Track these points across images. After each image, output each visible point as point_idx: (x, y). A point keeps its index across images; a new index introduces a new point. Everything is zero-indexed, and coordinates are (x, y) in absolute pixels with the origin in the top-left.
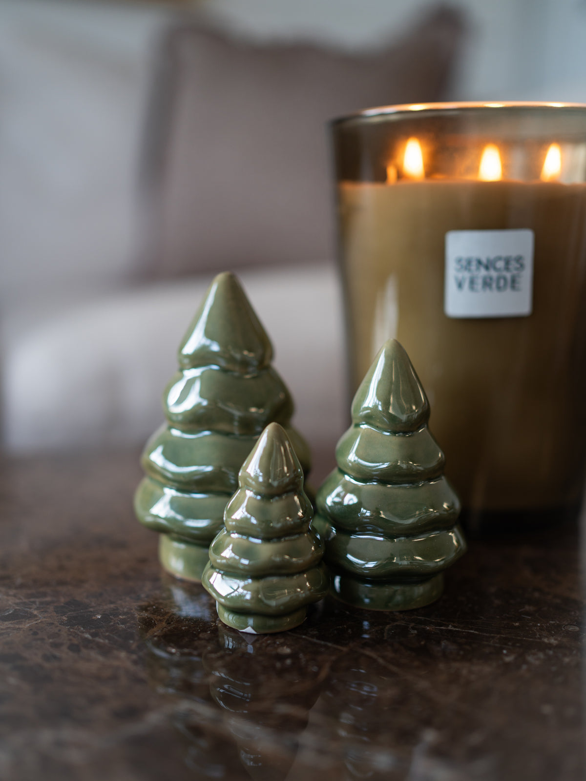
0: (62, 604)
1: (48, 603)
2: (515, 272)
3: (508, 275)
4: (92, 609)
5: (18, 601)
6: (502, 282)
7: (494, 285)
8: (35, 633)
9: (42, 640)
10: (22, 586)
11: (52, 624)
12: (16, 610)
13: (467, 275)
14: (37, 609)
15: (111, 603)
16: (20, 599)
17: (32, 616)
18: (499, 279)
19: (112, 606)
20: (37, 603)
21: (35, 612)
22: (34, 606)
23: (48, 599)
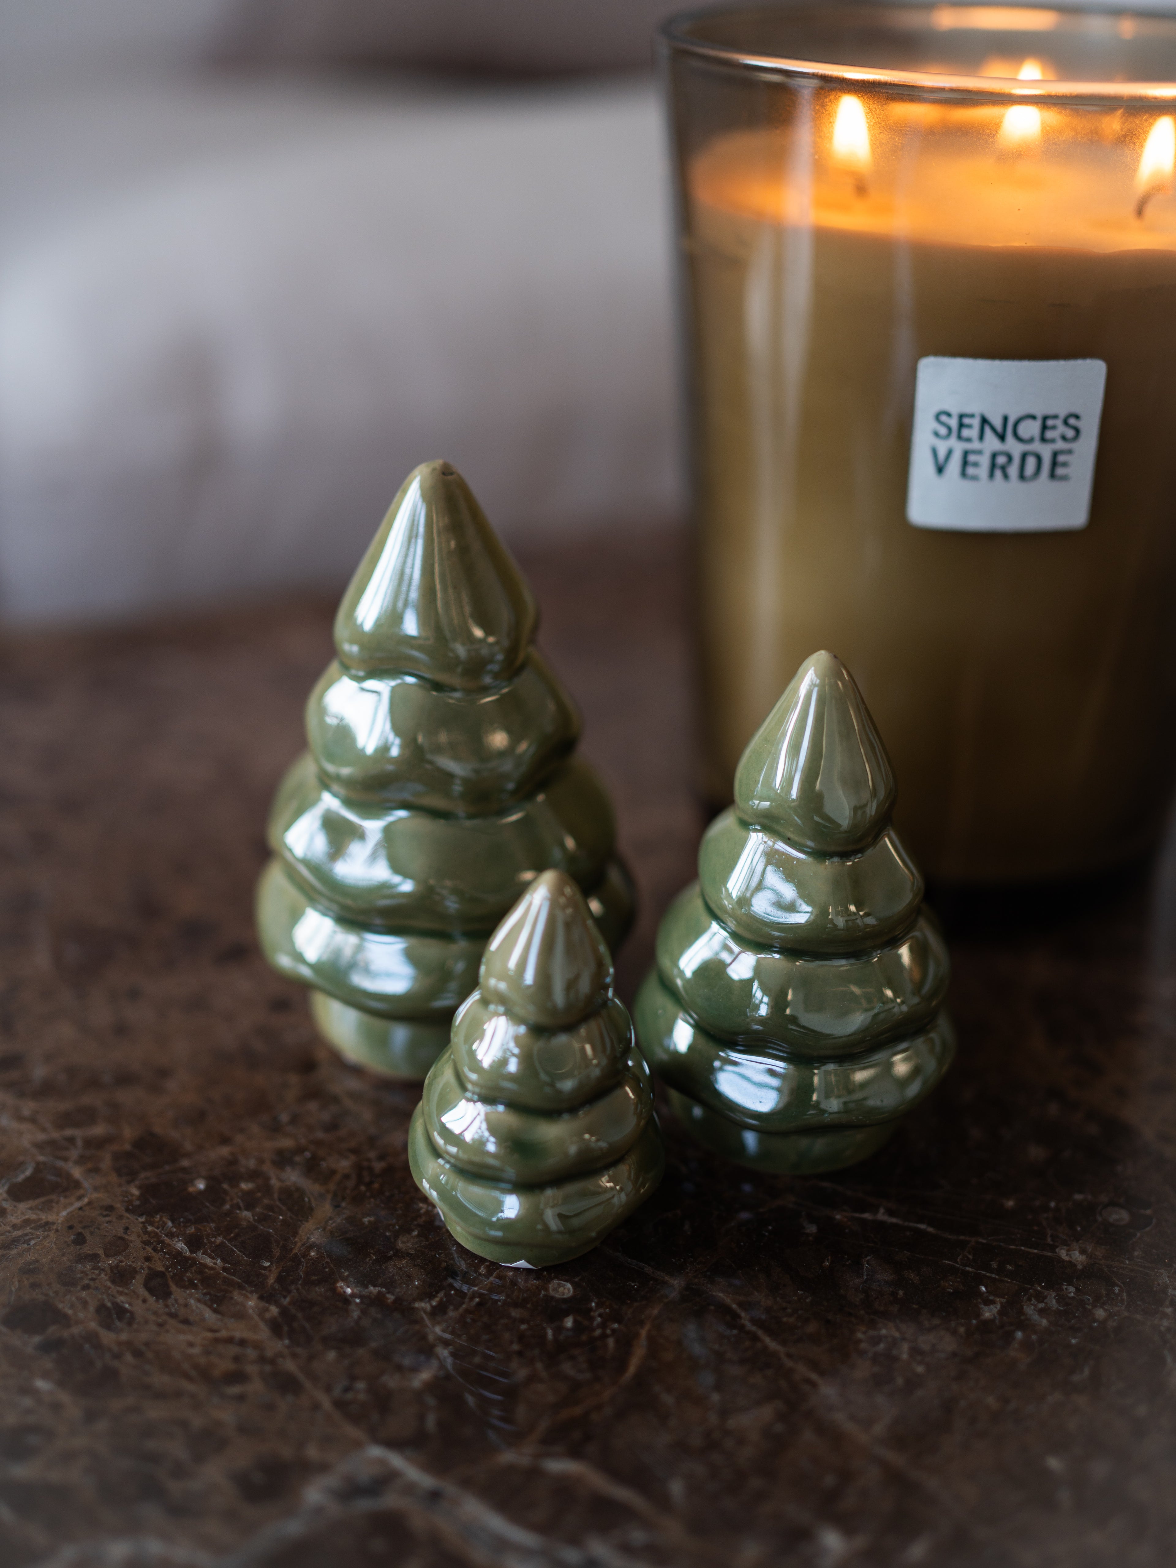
0: (127, 1147)
1: (97, 1144)
2: (1060, 445)
3: (1046, 452)
4: (185, 1163)
5: (41, 1137)
6: (1031, 462)
7: (1013, 470)
8: (80, 1240)
9: (94, 1257)
10: (46, 1090)
11: (110, 1208)
12: (38, 1164)
13: (959, 448)
14: (81, 1161)
15: (225, 1140)
16: (44, 1130)
17: (69, 1186)
18: (1024, 456)
19: (225, 1151)
20: (79, 1143)
21: (77, 1173)
22: (74, 1154)
23: (99, 1130)
